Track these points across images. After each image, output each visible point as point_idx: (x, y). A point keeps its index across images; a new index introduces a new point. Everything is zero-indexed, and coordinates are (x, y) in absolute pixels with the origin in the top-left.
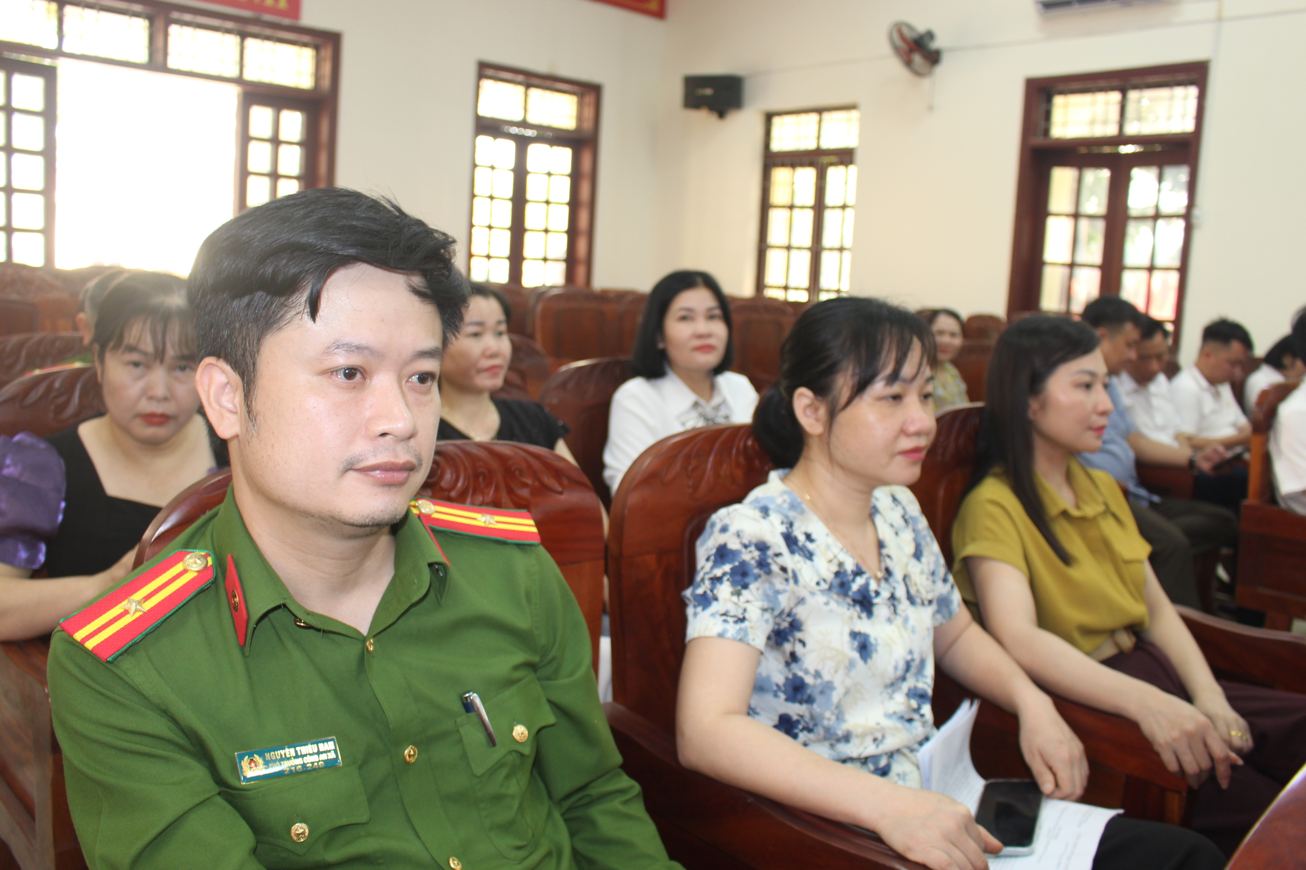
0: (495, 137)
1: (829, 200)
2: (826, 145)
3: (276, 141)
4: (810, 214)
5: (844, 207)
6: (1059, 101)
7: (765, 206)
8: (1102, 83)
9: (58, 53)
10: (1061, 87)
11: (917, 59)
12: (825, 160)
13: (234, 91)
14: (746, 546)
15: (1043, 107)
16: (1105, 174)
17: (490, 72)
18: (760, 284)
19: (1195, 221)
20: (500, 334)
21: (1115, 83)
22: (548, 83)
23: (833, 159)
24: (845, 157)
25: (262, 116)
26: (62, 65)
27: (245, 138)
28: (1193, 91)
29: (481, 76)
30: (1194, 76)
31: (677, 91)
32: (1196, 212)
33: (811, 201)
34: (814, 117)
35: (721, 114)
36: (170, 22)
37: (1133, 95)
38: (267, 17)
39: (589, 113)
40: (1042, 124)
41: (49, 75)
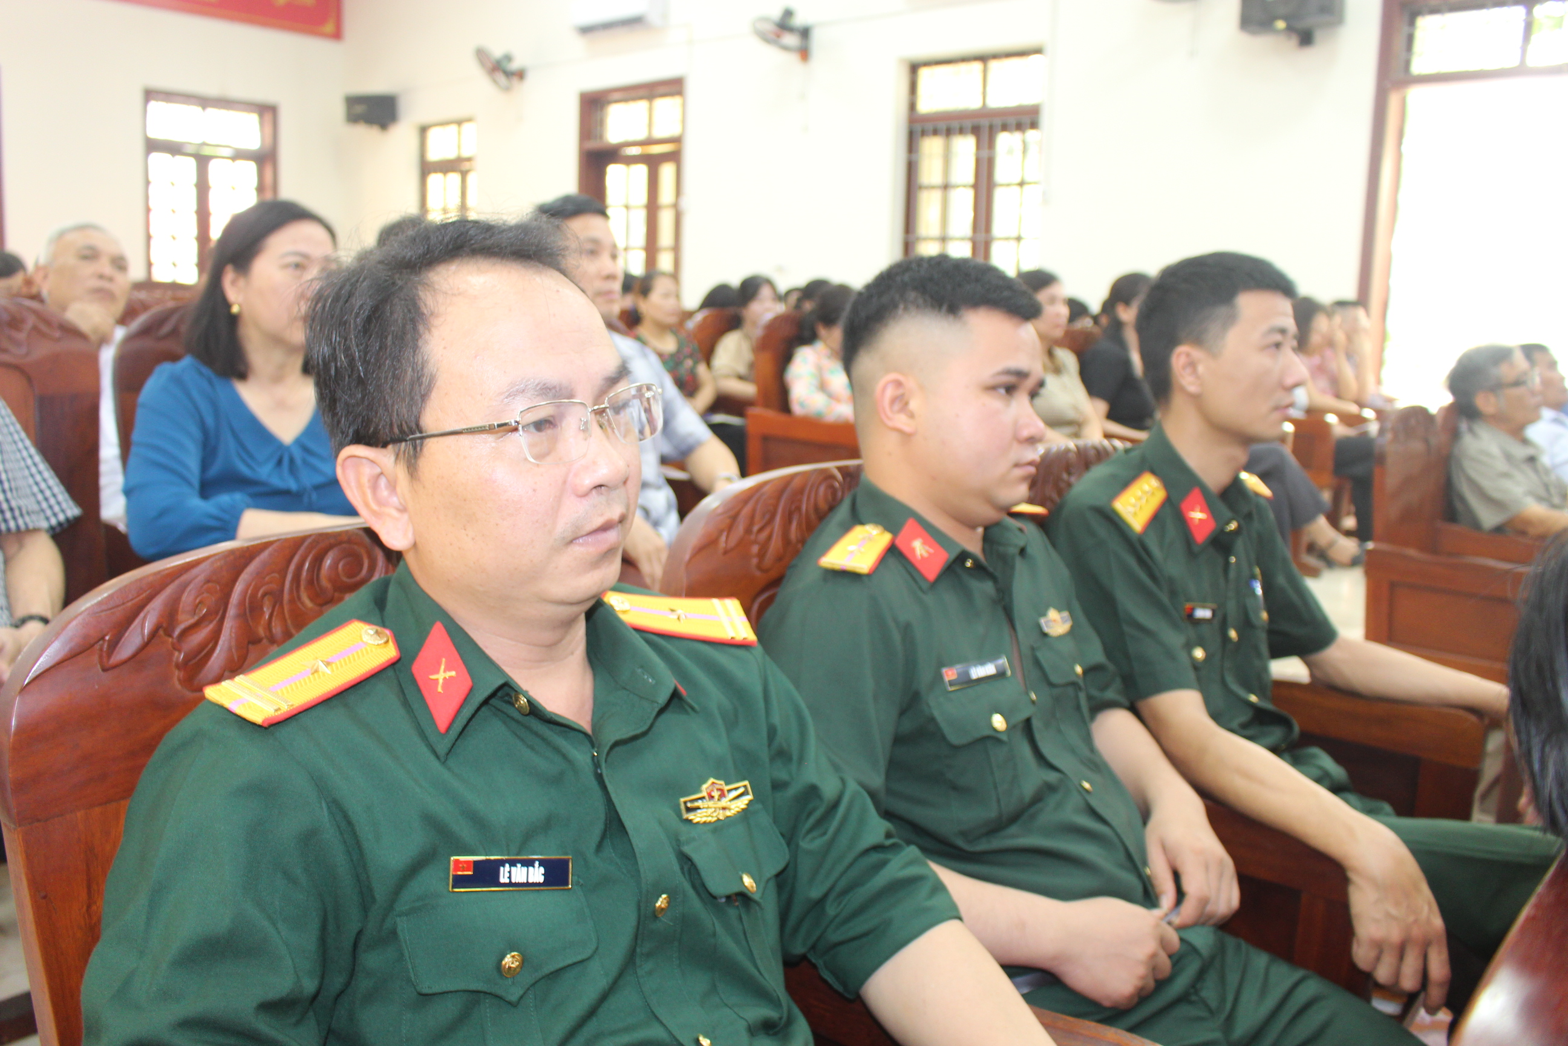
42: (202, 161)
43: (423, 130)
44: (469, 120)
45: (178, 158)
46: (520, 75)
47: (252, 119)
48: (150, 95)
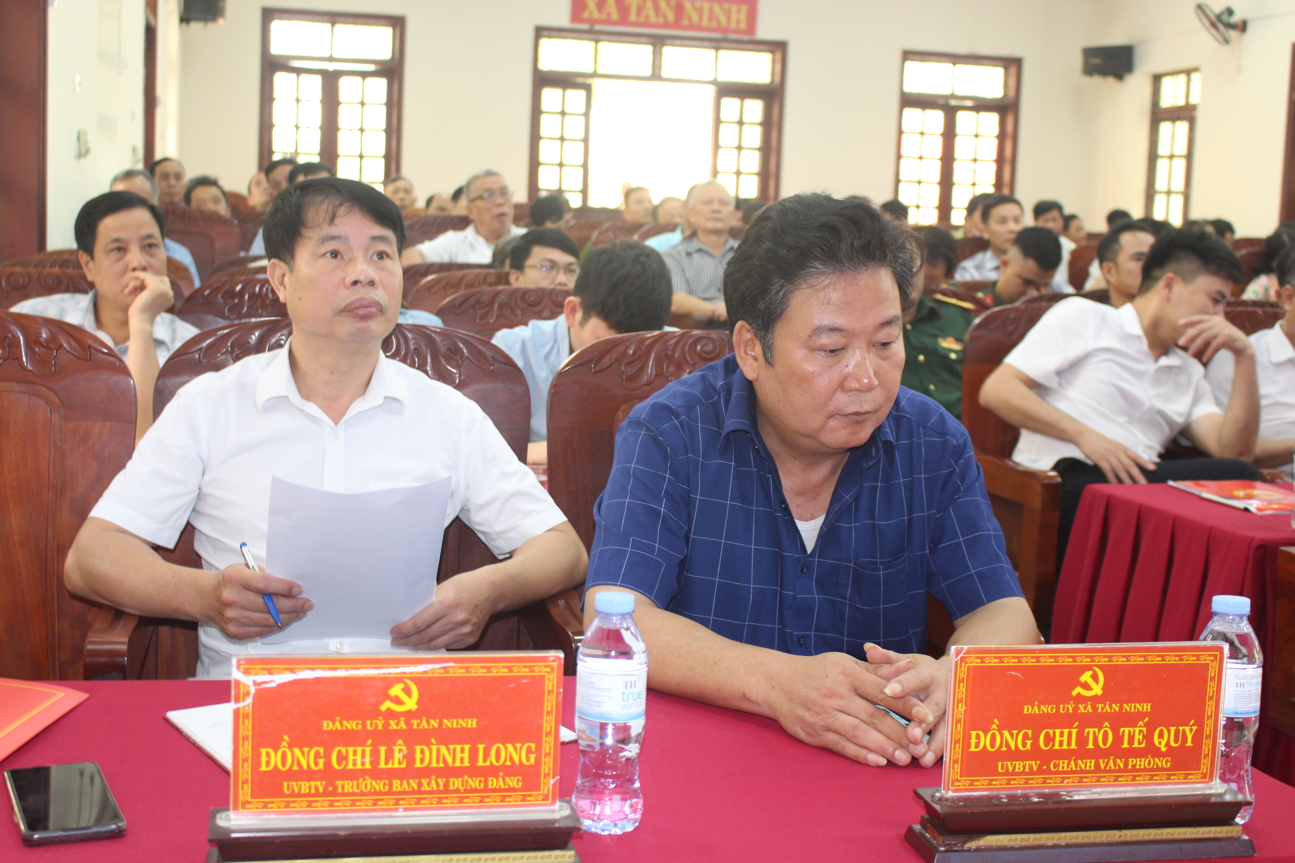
0: (922, 108)
3: (741, 123)
7: (1153, 157)
9: (595, 75)
13: (712, 90)
17: (916, 57)
25: (730, 105)
26: (595, 83)
27: (718, 122)
29: (906, 60)
35: (1120, 79)
36: (663, 45)
38: (732, 36)
39: (1013, 82)
41: (588, 88)
42: (951, 112)
43: (1157, 79)
44: (1196, 70)
46: (1243, 27)
47: (999, 72)
48: (908, 55)
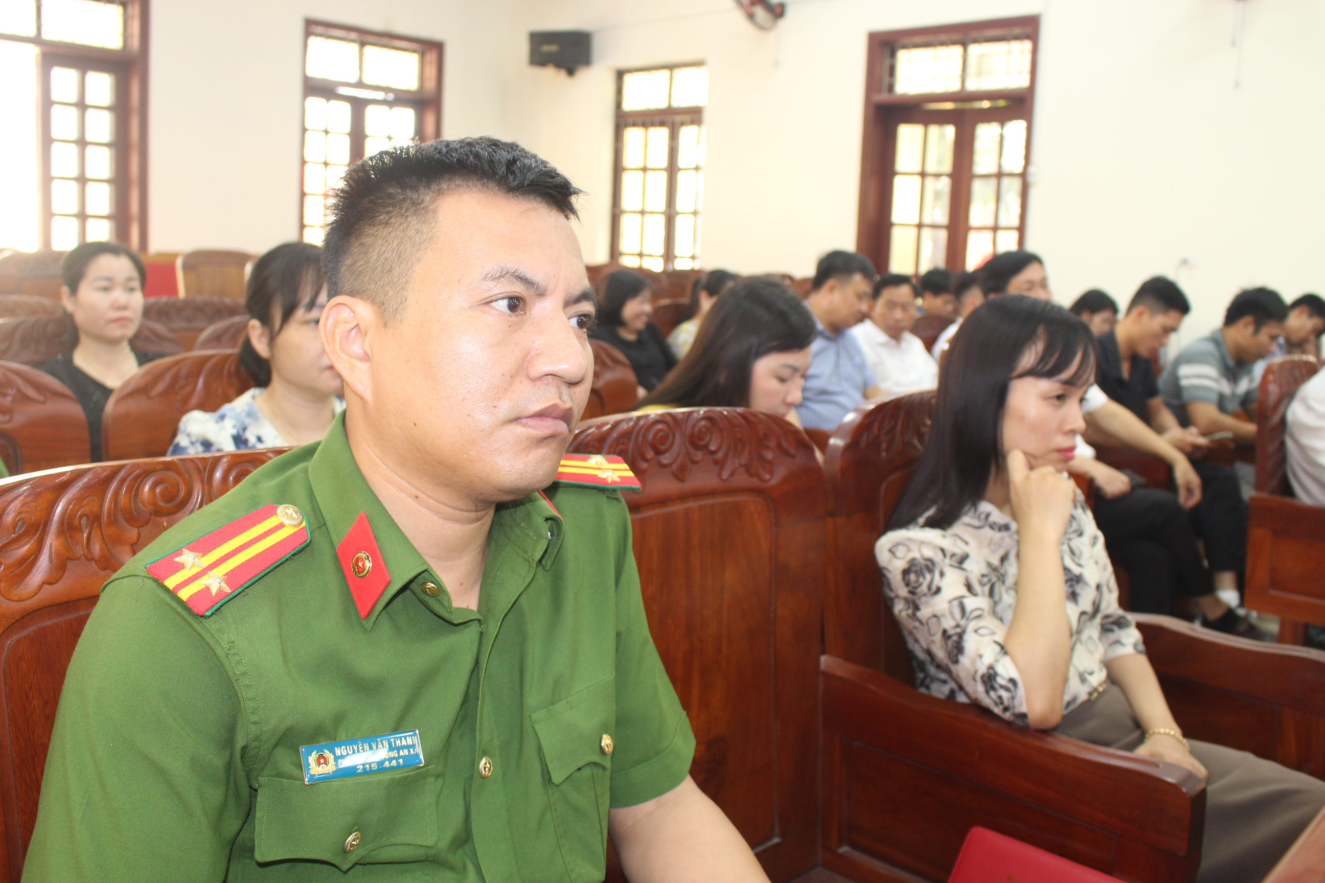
0: (328, 99)
1: (681, 162)
2: (678, 103)
3: (82, 106)
4: (664, 176)
5: (697, 169)
6: (903, 56)
7: (618, 169)
8: (943, 37)
10: (905, 41)
11: (760, 13)
12: (678, 118)
13: (34, 51)
14: (192, 443)
15: (887, 62)
16: (950, 131)
17: (320, 29)
18: (614, 252)
19: (1031, 179)
20: (132, 290)
21: (956, 36)
22: (385, 41)
23: (687, 118)
24: (694, 115)
25: (65, 78)
27: (47, 103)
28: (1027, 45)
29: (308, 34)
30: (1028, 30)
31: (523, 48)
32: (1032, 169)
33: (664, 163)
34: (666, 73)
35: (571, 72)
37: (974, 49)
39: (431, 72)
40: (886, 80)
42: (359, 106)
43: (620, 75)
45: (333, 103)
47: (413, 59)
48: (312, 26)
